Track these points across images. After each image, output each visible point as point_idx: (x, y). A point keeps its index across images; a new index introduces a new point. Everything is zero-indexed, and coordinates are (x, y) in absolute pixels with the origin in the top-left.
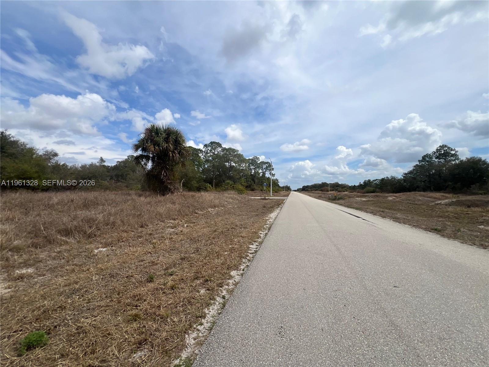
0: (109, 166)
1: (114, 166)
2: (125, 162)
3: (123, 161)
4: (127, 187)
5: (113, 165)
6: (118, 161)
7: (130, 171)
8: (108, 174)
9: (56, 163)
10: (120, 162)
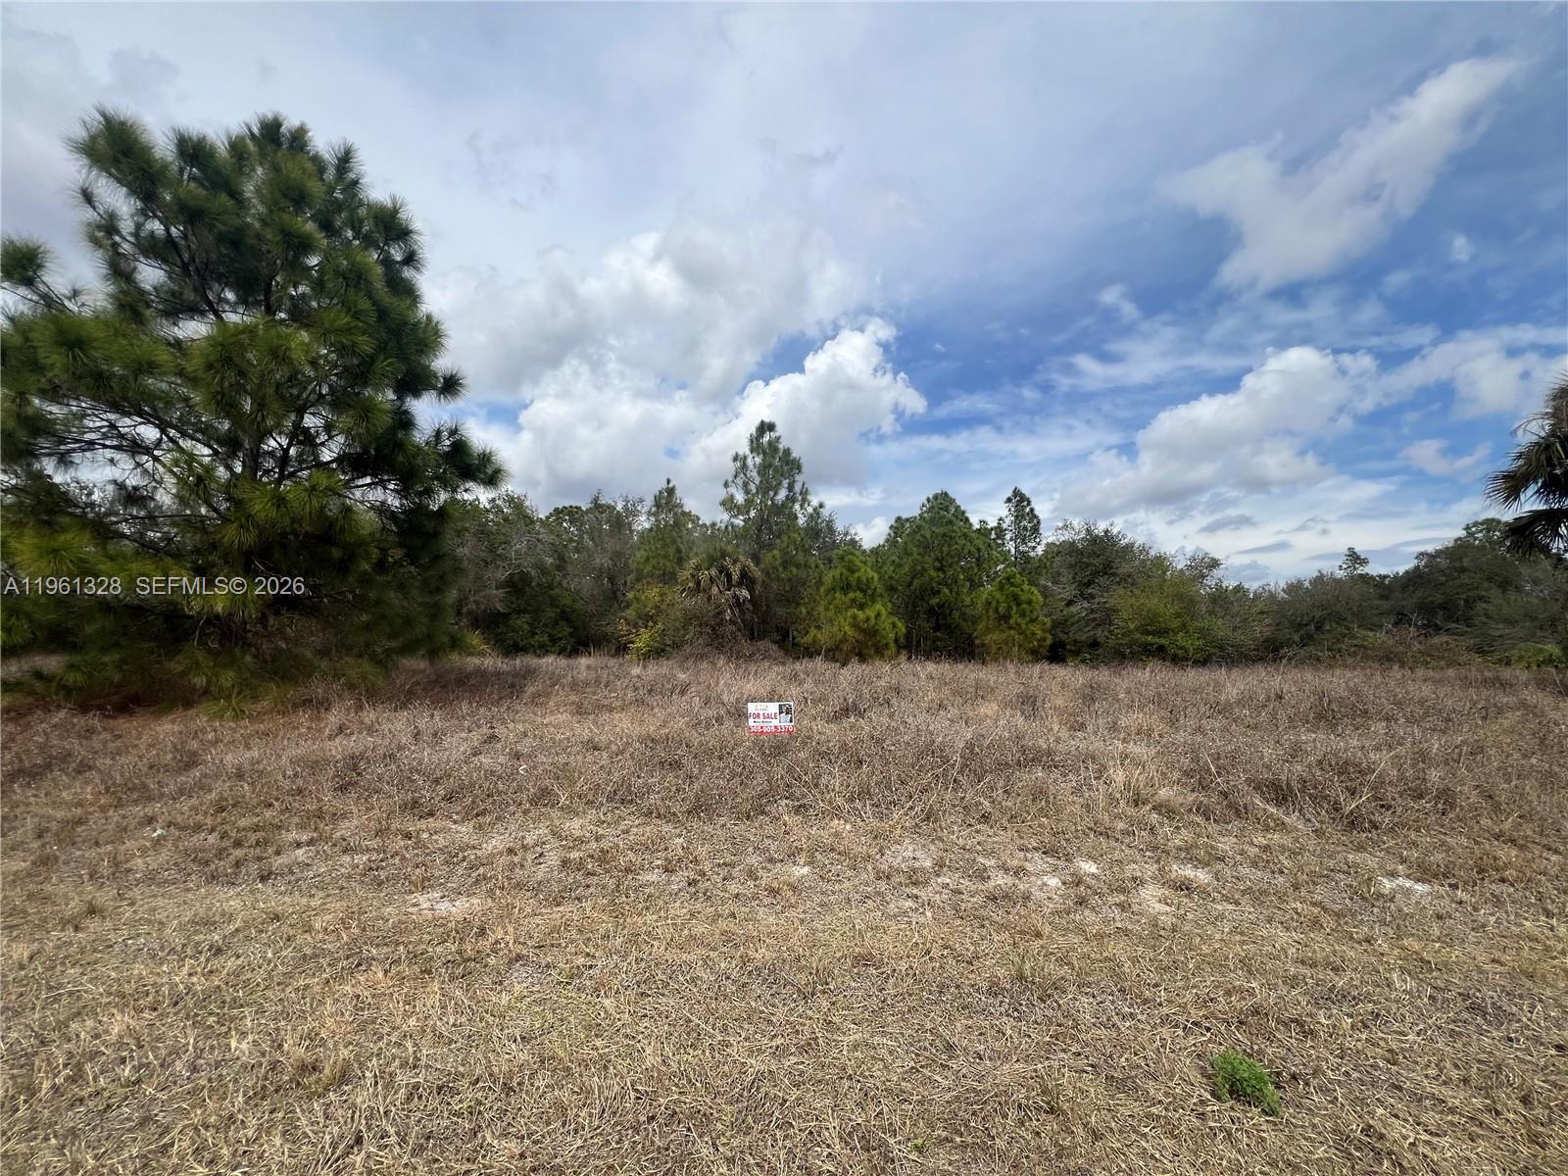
0: (1385, 577)
1: (1407, 572)
2: (1458, 551)
3: (1447, 548)
4: (1480, 651)
5: (1401, 570)
6: (1422, 554)
7: (1486, 585)
8: (1385, 605)
9: (1219, 587)
10: (1432, 557)
